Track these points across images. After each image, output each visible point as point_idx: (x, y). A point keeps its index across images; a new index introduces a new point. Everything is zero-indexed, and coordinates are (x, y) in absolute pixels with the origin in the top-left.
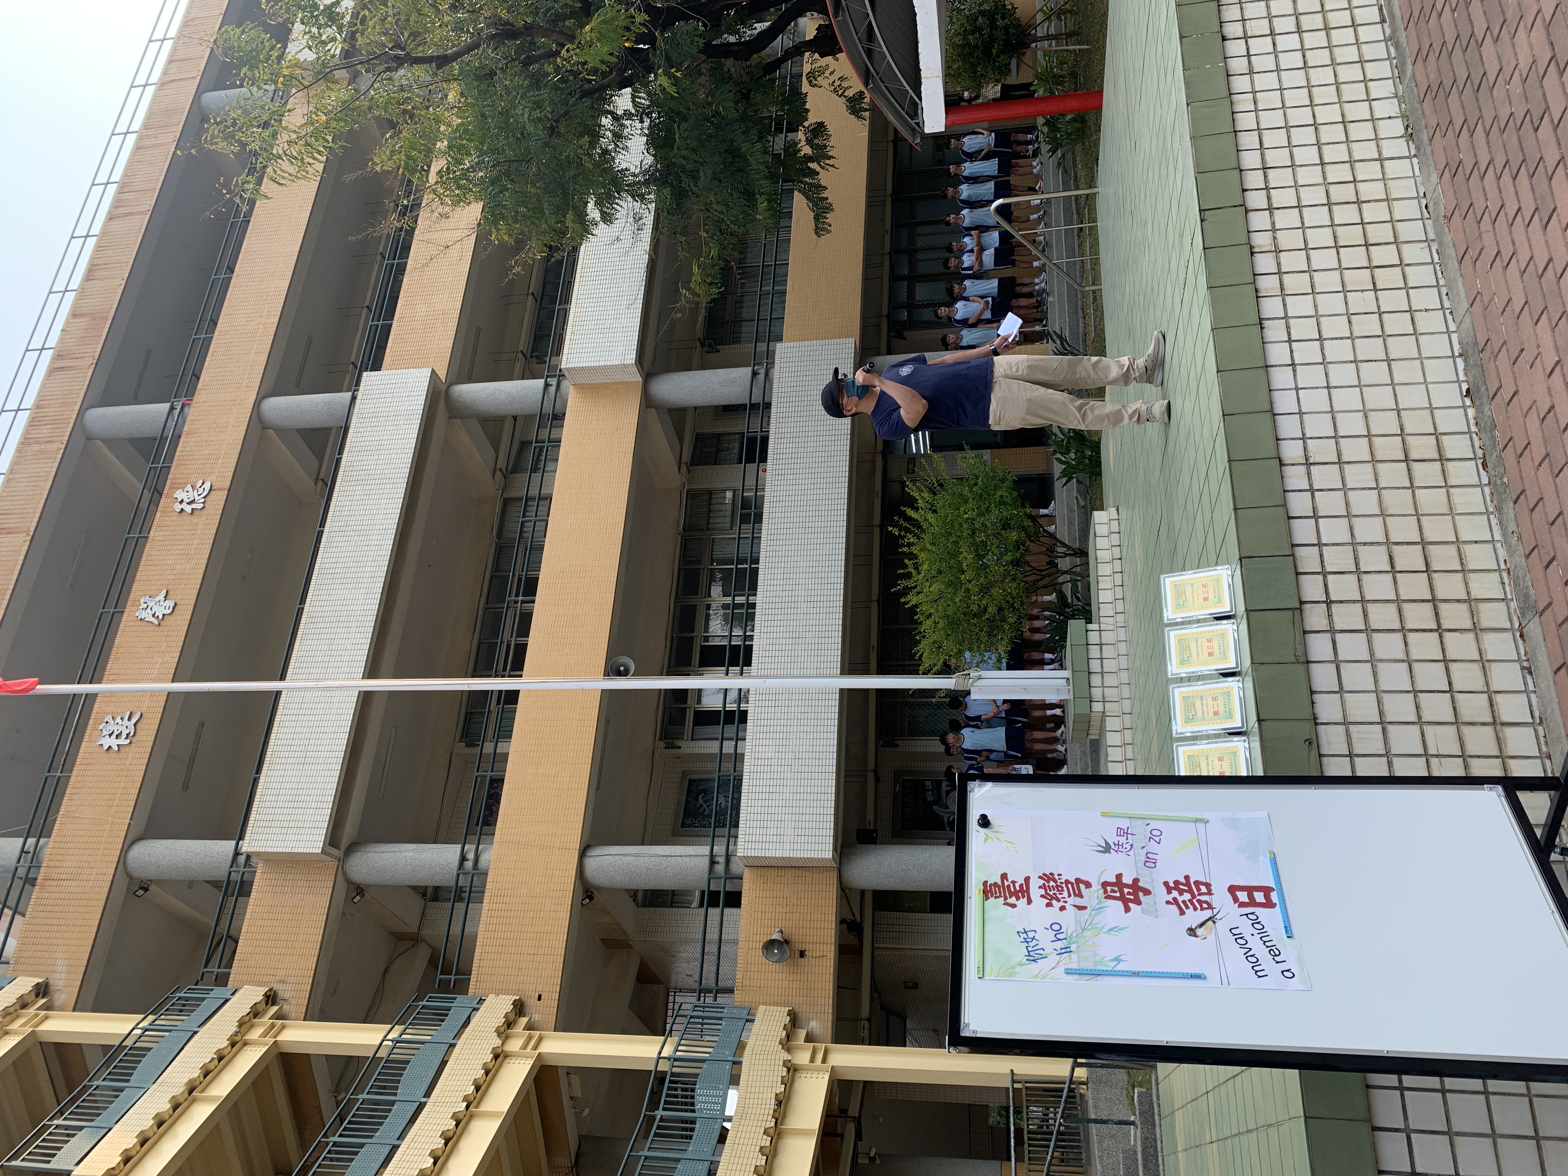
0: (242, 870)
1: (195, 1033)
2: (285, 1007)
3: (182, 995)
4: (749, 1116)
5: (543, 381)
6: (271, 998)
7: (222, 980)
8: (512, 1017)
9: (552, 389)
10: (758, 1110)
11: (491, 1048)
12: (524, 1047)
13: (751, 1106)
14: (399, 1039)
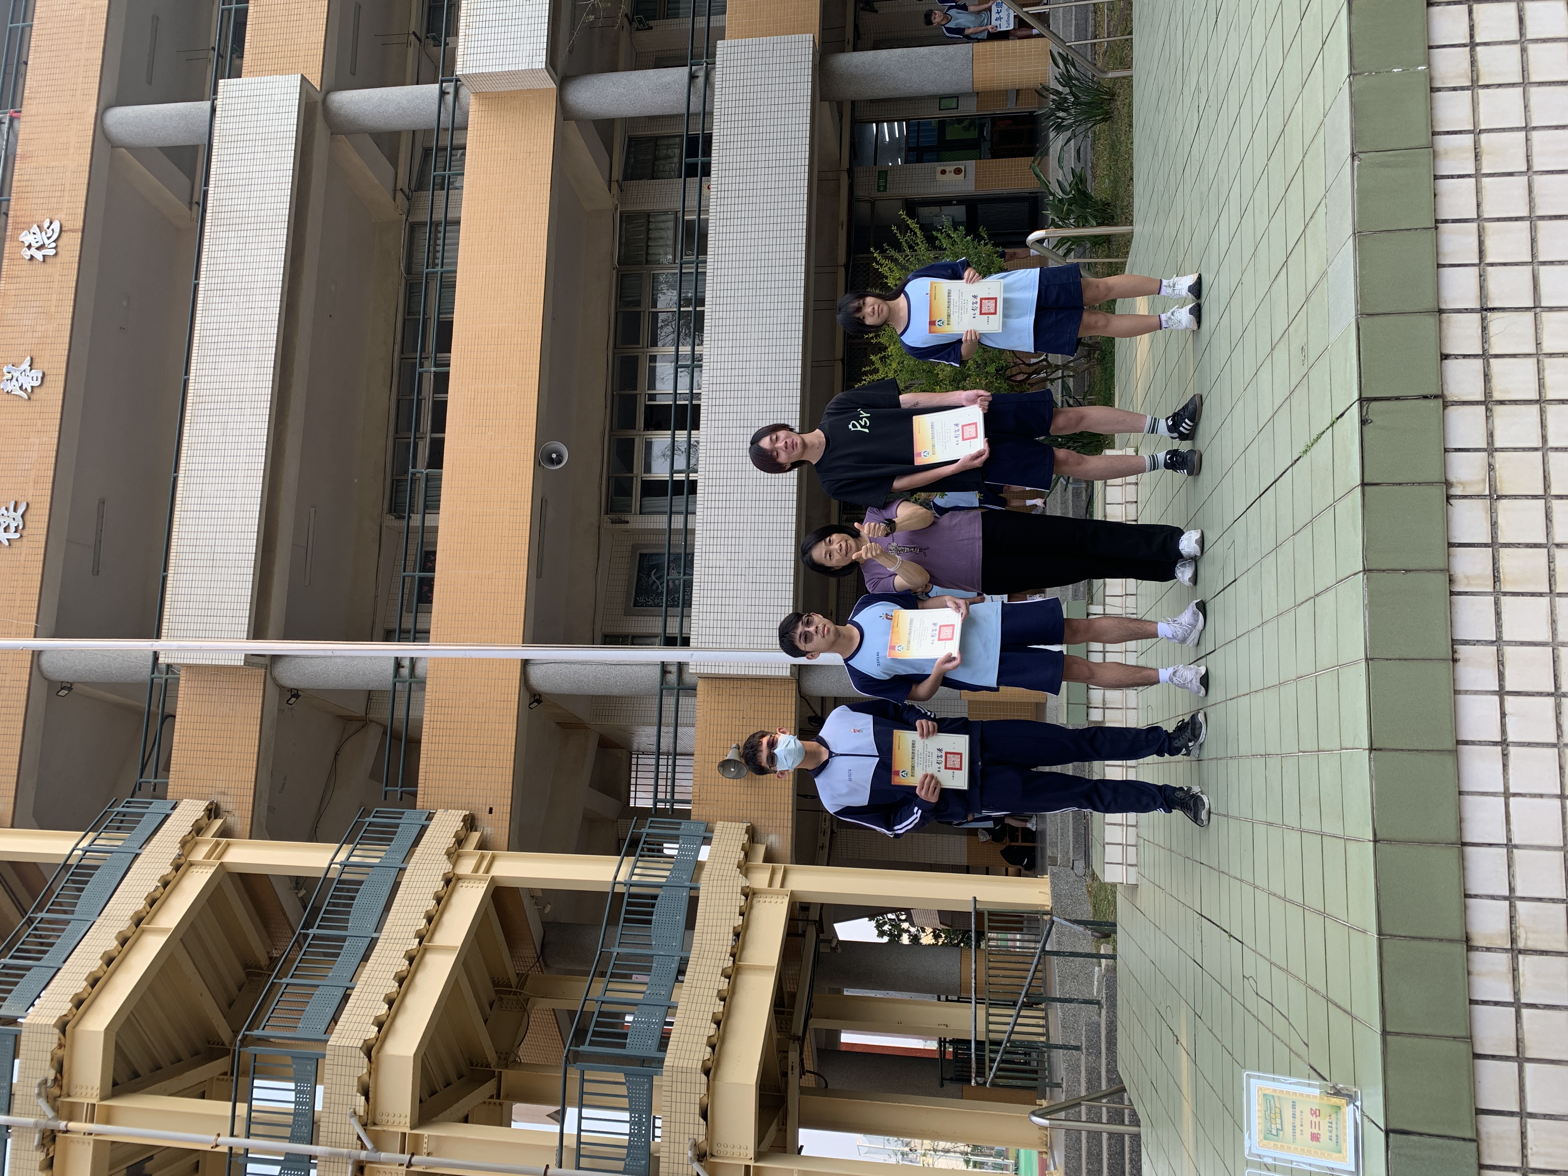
0: (164, 676)
1: (137, 855)
2: (229, 819)
3: (120, 809)
4: (706, 953)
5: (437, 86)
6: (213, 811)
7: (160, 792)
8: (462, 834)
9: (450, 98)
10: (716, 947)
11: (442, 873)
12: (476, 869)
13: (708, 942)
14: (347, 863)
